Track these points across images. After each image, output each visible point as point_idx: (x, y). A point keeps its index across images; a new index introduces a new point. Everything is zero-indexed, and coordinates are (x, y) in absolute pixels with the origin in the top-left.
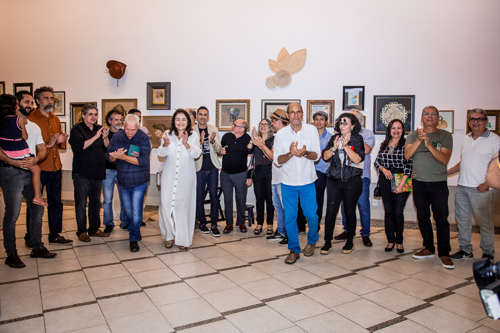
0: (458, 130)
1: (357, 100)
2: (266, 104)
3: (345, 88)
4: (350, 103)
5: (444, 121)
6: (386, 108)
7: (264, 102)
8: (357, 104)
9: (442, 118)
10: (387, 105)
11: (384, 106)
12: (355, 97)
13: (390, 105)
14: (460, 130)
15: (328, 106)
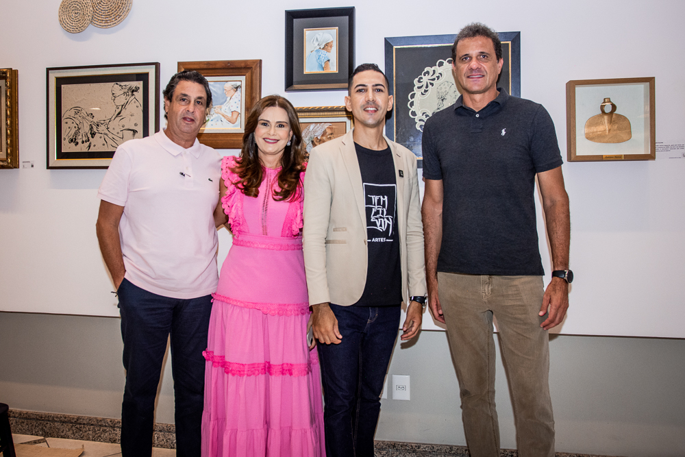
0: (667, 148)
1: (333, 55)
2: (61, 81)
3: (291, 16)
4: (311, 66)
5: (619, 116)
6: (425, 79)
7: (53, 76)
8: (333, 68)
9: (614, 107)
10: (430, 69)
11: (418, 72)
12: (327, 46)
13: (438, 70)
14: (673, 147)
15: (243, 78)
